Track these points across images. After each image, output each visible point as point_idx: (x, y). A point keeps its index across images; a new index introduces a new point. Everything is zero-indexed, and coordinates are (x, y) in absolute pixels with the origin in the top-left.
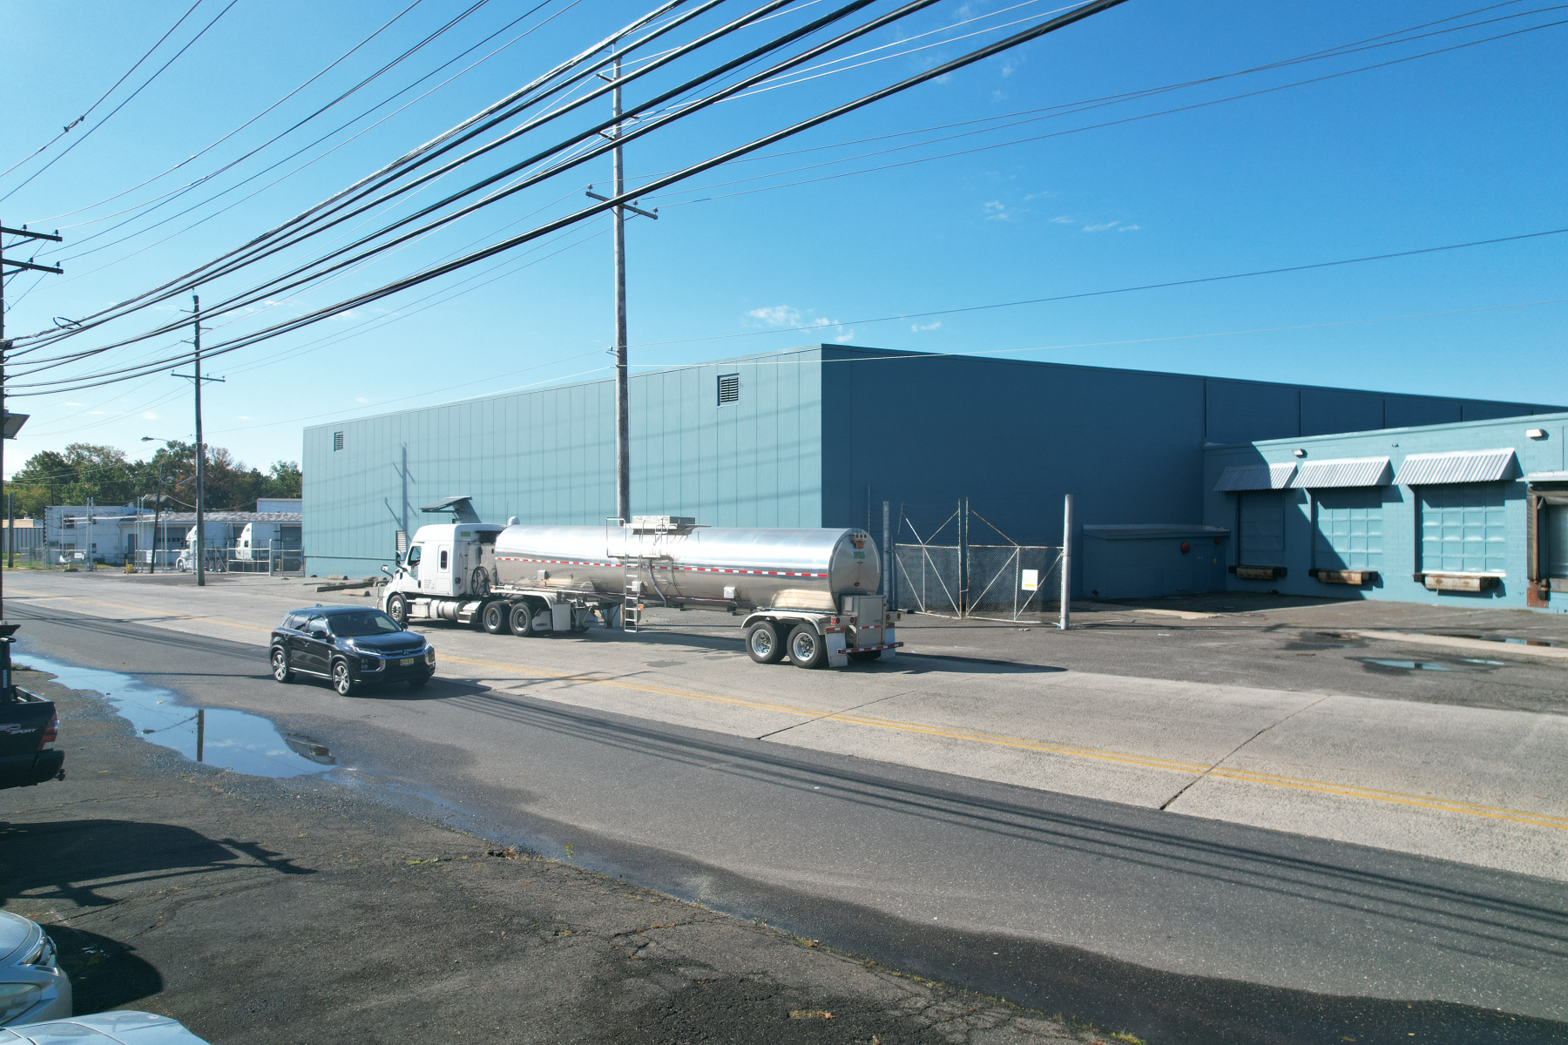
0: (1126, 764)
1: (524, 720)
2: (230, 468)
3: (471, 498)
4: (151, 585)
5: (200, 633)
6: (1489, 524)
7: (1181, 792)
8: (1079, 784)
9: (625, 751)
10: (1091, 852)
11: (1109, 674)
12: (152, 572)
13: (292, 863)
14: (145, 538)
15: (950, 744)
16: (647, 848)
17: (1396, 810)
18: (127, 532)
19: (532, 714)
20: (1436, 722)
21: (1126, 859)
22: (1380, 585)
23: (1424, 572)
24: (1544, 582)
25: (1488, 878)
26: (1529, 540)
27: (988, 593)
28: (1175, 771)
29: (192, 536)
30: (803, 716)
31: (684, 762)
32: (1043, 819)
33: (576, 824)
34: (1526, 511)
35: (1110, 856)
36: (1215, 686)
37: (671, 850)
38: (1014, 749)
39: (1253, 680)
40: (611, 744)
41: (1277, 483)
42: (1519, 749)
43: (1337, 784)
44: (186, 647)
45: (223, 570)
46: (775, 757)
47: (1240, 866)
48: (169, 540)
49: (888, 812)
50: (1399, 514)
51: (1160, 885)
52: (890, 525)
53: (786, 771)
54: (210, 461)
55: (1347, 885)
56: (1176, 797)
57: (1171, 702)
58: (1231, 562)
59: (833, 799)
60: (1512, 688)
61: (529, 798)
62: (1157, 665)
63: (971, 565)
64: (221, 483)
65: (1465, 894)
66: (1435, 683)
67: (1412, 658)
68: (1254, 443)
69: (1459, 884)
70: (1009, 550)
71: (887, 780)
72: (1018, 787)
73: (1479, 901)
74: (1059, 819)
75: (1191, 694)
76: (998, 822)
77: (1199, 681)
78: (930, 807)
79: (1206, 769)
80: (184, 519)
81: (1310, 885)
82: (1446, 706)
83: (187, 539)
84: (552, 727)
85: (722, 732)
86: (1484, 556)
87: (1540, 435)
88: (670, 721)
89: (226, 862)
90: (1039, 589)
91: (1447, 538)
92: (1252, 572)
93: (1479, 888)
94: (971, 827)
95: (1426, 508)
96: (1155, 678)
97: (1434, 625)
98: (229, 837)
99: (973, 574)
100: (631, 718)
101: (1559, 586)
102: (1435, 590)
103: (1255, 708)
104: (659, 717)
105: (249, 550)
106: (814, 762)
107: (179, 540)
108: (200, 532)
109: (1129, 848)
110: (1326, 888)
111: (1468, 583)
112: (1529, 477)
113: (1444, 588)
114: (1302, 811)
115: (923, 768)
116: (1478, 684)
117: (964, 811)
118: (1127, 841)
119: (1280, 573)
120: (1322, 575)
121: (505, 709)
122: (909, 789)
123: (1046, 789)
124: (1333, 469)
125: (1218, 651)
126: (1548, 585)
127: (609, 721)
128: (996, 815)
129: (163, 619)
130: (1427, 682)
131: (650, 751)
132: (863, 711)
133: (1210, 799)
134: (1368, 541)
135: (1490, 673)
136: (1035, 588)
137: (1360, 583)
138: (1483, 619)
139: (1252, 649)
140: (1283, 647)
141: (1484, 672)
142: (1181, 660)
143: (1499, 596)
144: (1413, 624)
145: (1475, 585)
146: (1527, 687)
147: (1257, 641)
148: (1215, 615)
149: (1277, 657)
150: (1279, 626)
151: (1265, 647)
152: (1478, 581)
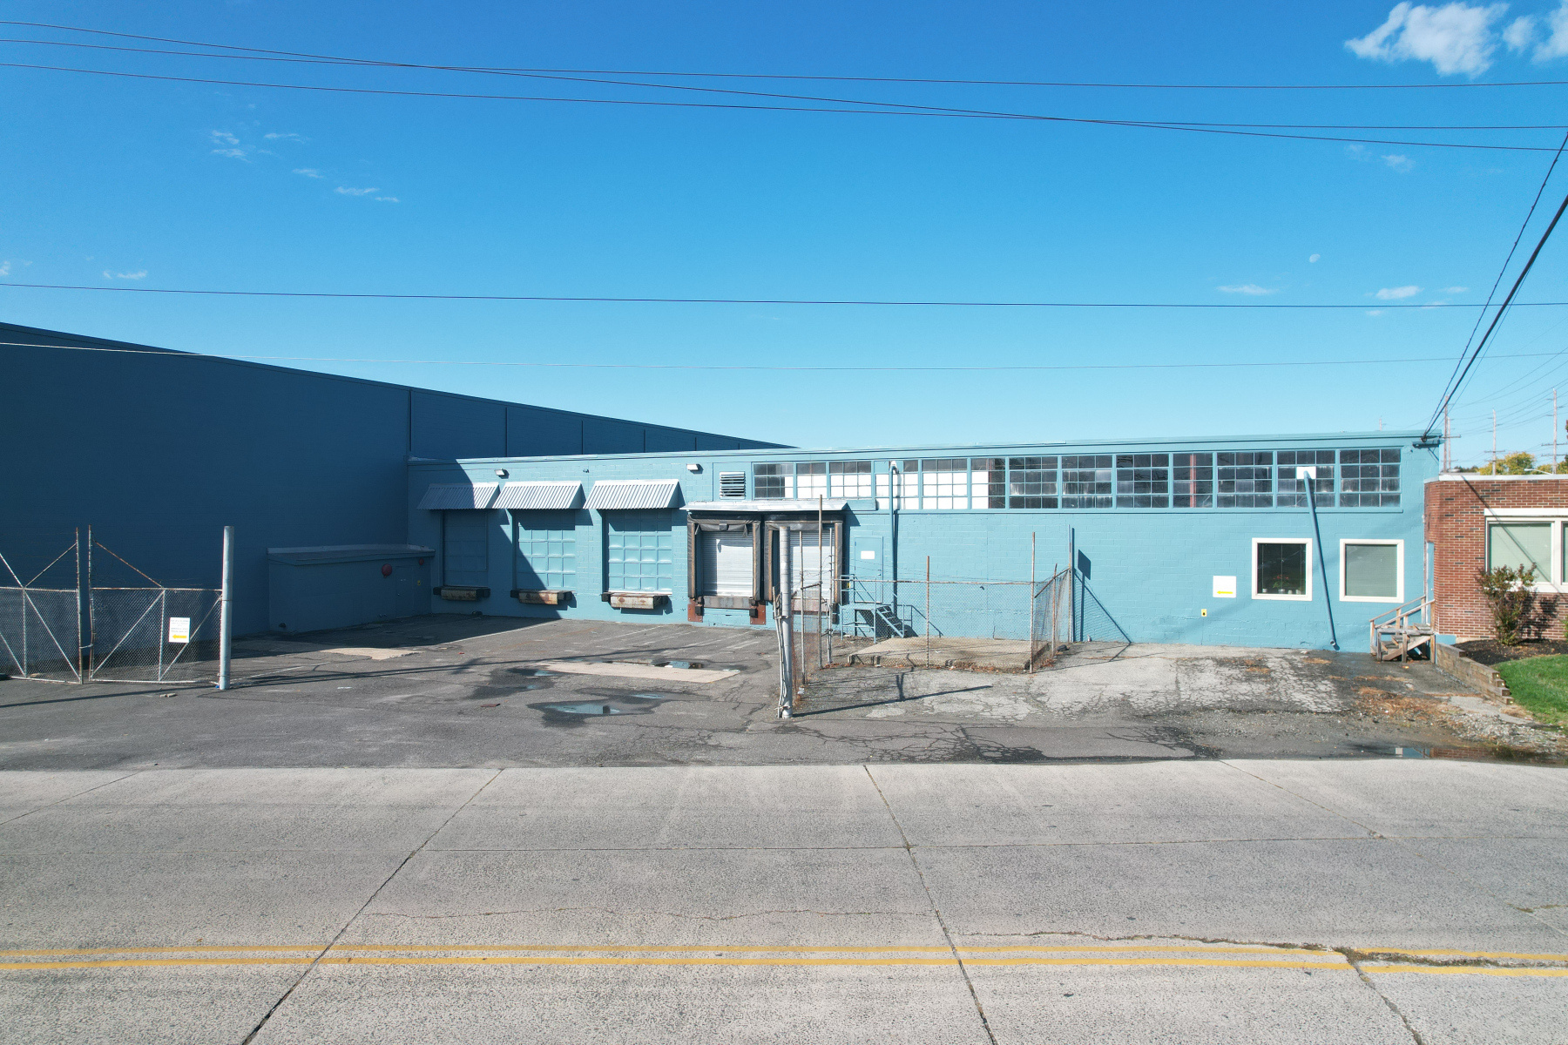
7: (268, 1016)
11: (255, 766)
20: (597, 801)
22: (574, 605)
24: (700, 599)
26: (689, 561)
28: (272, 969)
34: (686, 536)
36: (379, 772)
39: (426, 754)
41: (480, 503)
50: (587, 537)
56: (258, 1028)
58: (436, 583)
60: (667, 732)
62: (320, 742)
63: (96, 613)
68: (459, 461)
70: (151, 593)
75: (348, 791)
77: (364, 765)
86: (657, 576)
87: (696, 468)
90: (191, 642)
92: (456, 593)
96: (311, 766)
97: (616, 649)
102: (618, 608)
103: (414, 809)
112: (690, 506)
116: (641, 730)
119: (483, 594)
120: (523, 596)
124: (532, 490)
126: (703, 602)
130: (599, 733)
134: (563, 562)
135: (653, 712)
136: (187, 640)
137: (556, 603)
138: (655, 637)
139: (436, 702)
140: (469, 694)
141: (648, 711)
142: (353, 729)
143: (667, 613)
144: (597, 649)
145: (649, 603)
146: (679, 728)
147: (445, 688)
148: (411, 652)
149: (460, 713)
150: (473, 663)
151: (451, 697)
152: (652, 599)
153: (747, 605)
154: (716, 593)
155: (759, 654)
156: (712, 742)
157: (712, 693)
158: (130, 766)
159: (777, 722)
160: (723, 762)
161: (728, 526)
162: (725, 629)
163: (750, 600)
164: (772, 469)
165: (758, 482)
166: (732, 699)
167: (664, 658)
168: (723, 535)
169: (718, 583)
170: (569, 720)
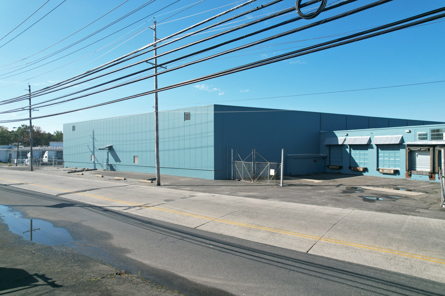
0: (298, 236)
1: (127, 222)
2: (41, 132)
3: (113, 146)
4: (16, 171)
5: (31, 190)
6: (396, 155)
7: (313, 246)
8: (285, 244)
9: (157, 233)
10: (287, 269)
11: (294, 202)
12: (17, 166)
13: (56, 283)
14: (14, 155)
15: (249, 230)
16: (162, 270)
17: (370, 252)
18: (9, 153)
19: (130, 219)
20: (381, 220)
21: (297, 271)
22: (368, 171)
23: (379, 168)
24: (410, 171)
25: (394, 276)
26: (406, 160)
27: (261, 175)
28: (311, 239)
29: (29, 155)
30: (208, 220)
31: (173, 237)
32: (274, 257)
33: (142, 261)
34: (405, 152)
35: (293, 270)
36: (323, 207)
37: (169, 270)
38: (267, 231)
39: (333, 204)
40: (152, 231)
41: (340, 143)
42: (403, 230)
43: (355, 243)
44: (26, 195)
45: (39, 165)
46: (200, 235)
47: (328, 273)
48: (22, 155)
49: (231, 255)
50: (372, 152)
51: (306, 280)
52: (233, 155)
53: (203, 240)
54: (35, 130)
55: (357, 279)
56: (311, 248)
57: (311, 214)
58: (328, 164)
59: (216, 250)
60: (401, 207)
61: (128, 251)
62: (307, 199)
63: (256, 168)
64: (39, 137)
65: (388, 282)
66: (381, 205)
67: (376, 196)
68: (334, 131)
69: (387, 278)
70: (266, 163)
71: (231, 243)
72: (268, 245)
73: (392, 284)
74: (279, 257)
75: (316, 210)
76: (262, 258)
77: (318, 205)
78: (243, 253)
79: (320, 238)
80: (27, 149)
81: (347, 280)
82: (384, 213)
83: (28, 156)
84: (136, 225)
85: (185, 226)
87: (409, 131)
88: (170, 222)
89: (35, 284)
90: (275, 175)
91: (385, 159)
92: (333, 167)
93: (392, 279)
94: (254, 260)
95: (380, 150)
96: (306, 204)
97: (382, 184)
98: (37, 272)
99: (256, 170)
100: (159, 221)
101: (414, 172)
102: (382, 173)
103: (333, 215)
104: (167, 220)
105: (47, 159)
106: (211, 237)
107: (25, 155)
108: (31, 154)
109: (298, 267)
110: (351, 281)
111: (390, 171)
112: (406, 143)
113: (384, 173)
114: (345, 253)
115: (241, 238)
116: (393, 205)
117: (252, 254)
118: (297, 265)
119: (341, 167)
120: (352, 168)
121: (122, 218)
122: (237, 246)
123: (276, 246)
124: (355, 139)
125: (324, 194)
126: (411, 172)
127: (152, 222)
128: (261, 255)
129: (19, 184)
130: (379, 205)
131: (164, 233)
132: (225, 218)
133: (321, 249)
134: (364, 159)
135: (396, 201)
136: (274, 175)
137: (362, 171)
138: (394, 182)
139: (333, 193)
140: (341, 192)
141: (394, 201)
142: (313, 197)
143: (398, 175)
144: (376, 184)
145: (392, 172)
146: (405, 206)
147: (334, 190)
148: (323, 181)
149: (340, 196)
150: (341, 185)
151: (336, 192)
152: (393, 171)
153: (428, 174)
154: (416, 170)
155: (433, 189)
156: (417, 211)
157: (415, 198)
158: (269, 199)
159: (440, 208)
160: (420, 216)
161: (420, 149)
162: (419, 181)
163: (429, 172)
164: (438, 131)
165: (432, 135)
166: (423, 200)
167: (398, 188)
168: (419, 152)
169: (417, 167)
170: (370, 201)
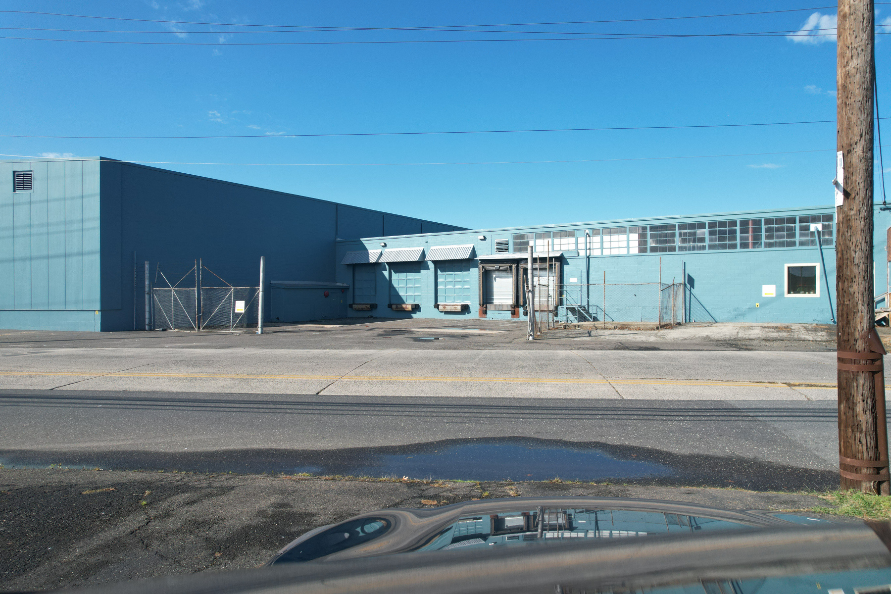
0: (297, 379)
6: (464, 280)
7: (327, 387)
8: (271, 389)
10: (279, 413)
15: (192, 380)
17: (428, 383)
21: (299, 413)
22: (420, 311)
23: (438, 303)
26: (479, 286)
27: (214, 315)
28: (323, 379)
30: (87, 376)
32: (251, 404)
34: (478, 273)
35: (290, 413)
38: (232, 379)
39: (362, 347)
41: (373, 260)
42: (477, 360)
43: (402, 377)
46: (66, 396)
50: (427, 275)
51: (317, 420)
52: (150, 276)
53: (75, 401)
56: (324, 389)
59: (112, 409)
60: (473, 343)
62: (312, 344)
63: (203, 299)
66: (443, 344)
67: (433, 336)
68: (361, 239)
70: (227, 289)
71: (151, 398)
72: (235, 393)
74: (260, 403)
75: (331, 353)
76: (224, 408)
77: (335, 349)
78: (180, 406)
79: (340, 377)
85: (20, 388)
86: (462, 295)
91: (448, 287)
92: (360, 307)
94: (207, 411)
95: (439, 272)
96: (311, 349)
97: (443, 326)
99: (205, 304)
101: (490, 307)
103: (362, 356)
111: (456, 308)
112: (480, 257)
113: (447, 311)
114: (387, 388)
115: (175, 391)
117: (202, 405)
118: (299, 407)
119: (374, 307)
122: (166, 400)
123: (252, 393)
124: (399, 253)
125: (344, 339)
126: (486, 307)
128: (222, 405)
130: (440, 343)
132: (133, 371)
133: (342, 388)
134: (414, 289)
135: (466, 339)
136: (243, 312)
137: (411, 310)
138: (462, 323)
139: (360, 337)
140: (375, 335)
141: (463, 339)
142: (325, 342)
143: (468, 313)
144: (434, 326)
146: (479, 343)
147: (363, 334)
148: (342, 326)
149: (373, 339)
150: (373, 329)
151: (367, 336)
152: (460, 307)
153: (510, 308)
154: (493, 303)
155: (517, 327)
156: (495, 345)
157: (492, 335)
158: (233, 348)
159: (526, 341)
160: (500, 349)
161: (499, 267)
162: (498, 321)
163: (511, 305)
164: (522, 236)
165: (515, 244)
166: (502, 336)
168: (497, 273)
169: (494, 297)
170: (425, 341)
